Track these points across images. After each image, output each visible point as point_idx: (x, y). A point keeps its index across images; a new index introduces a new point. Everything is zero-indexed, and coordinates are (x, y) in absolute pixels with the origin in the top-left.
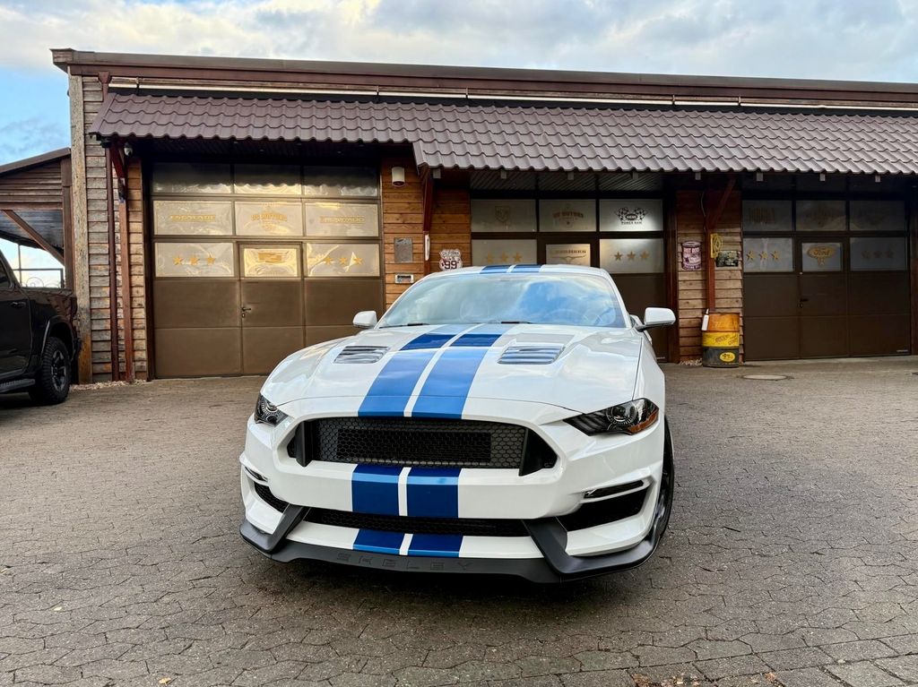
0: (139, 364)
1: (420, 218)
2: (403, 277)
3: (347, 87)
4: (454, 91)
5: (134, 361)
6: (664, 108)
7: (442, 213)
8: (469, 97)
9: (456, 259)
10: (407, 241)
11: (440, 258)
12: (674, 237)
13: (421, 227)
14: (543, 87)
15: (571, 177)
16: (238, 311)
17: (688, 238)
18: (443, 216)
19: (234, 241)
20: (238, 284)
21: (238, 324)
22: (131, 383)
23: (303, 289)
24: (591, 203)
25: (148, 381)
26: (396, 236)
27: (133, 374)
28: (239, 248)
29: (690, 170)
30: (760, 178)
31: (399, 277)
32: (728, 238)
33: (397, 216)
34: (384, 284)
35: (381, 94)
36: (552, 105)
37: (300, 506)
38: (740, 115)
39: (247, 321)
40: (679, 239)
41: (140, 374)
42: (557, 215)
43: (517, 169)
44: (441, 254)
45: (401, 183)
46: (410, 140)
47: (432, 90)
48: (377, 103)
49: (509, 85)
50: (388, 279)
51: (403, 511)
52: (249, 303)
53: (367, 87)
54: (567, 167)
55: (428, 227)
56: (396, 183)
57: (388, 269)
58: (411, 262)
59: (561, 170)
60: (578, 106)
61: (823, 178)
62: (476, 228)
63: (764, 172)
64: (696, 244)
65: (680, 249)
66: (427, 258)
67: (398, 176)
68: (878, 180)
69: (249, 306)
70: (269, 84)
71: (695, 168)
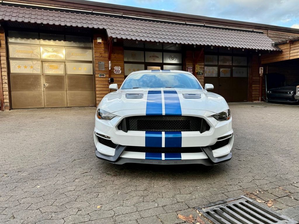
0: (6, 104)
1: (107, 55)
2: (101, 75)
3: (81, 9)
4: (118, 13)
5: (4, 103)
6: (183, 24)
7: (114, 54)
8: (123, 15)
9: (119, 70)
10: (103, 63)
11: (114, 69)
12: (185, 65)
13: (107, 58)
14: (146, 14)
15: (158, 44)
16: (43, 86)
17: (189, 66)
18: (115, 55)
19: (41, 61)
20: (42, 76)
21: (43, 90)
22: (3, 111)
23: (66, 78)
24: (161, 53)
25: (10, 110)
26: (99, 61)
27: (4, 108)
28: (42, 63)
29: (193, 44)
30: (212, 48)
31: (100, 75)
32: (201, 66)
33: (99, 54)
34: (95, 77)
35: (93, 12)
36: (150, 21)
37: (125, 146)
38: (205, 28)
39: (46, 89)
40: (187, 66)
41: (6, 108)
42: (150, 57)
43: (141, 40)
44: (114, 68)
45: (100, 43)
46: (105, 28)
47: (111, 12)
48: (92, 15)
49: (136, 13)
50: (96, 75)
51: (163, 145)
52: (46, 83)
53: (88, 9)
54: (157, 41)
55: (110, 58)
56: (98, 43)
57: (96, 72)
58: (104, 70)
59: (155, 42)
60: (158, 21)
61: (229, 49)
62: (126, 60)
63: (213, 46)
64: (192, 68)
65: (187, 69)
66: (110, 69)
67: (100, 41)
68: (243, 50)
69: (46, 84)
70: (53, 5)
71: (194, 44)
